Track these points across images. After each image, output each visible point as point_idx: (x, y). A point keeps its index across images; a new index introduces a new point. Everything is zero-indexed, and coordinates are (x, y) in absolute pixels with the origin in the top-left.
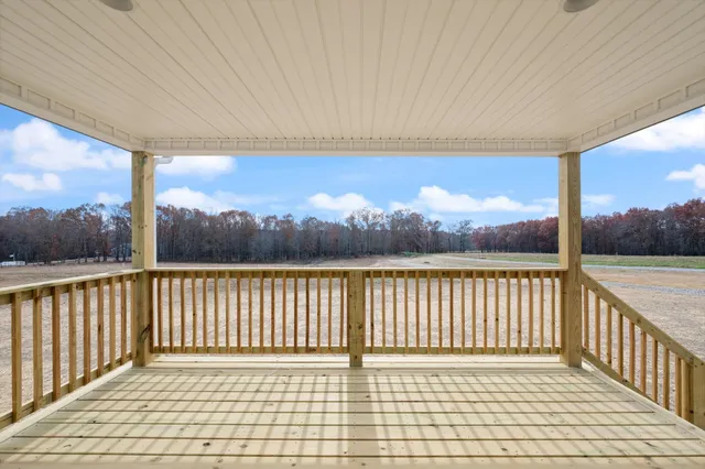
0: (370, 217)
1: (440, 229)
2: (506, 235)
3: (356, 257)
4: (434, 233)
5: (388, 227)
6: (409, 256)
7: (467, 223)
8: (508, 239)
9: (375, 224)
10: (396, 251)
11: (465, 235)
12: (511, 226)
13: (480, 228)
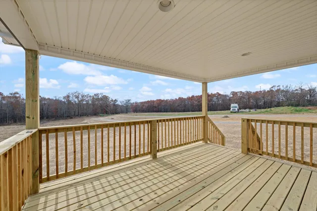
0: (80, 97)
1: (117, 103)
2: (143, 106)
3: (71, 118)
4: (114, 105)
5: (90, 102)
6: (103, 116)
7: (129, 101)
8: (144, 107)
9: (82, 100)
10: (95, 114)
11: (127, 106)
12: (145, 102)
13: (133, 103)
